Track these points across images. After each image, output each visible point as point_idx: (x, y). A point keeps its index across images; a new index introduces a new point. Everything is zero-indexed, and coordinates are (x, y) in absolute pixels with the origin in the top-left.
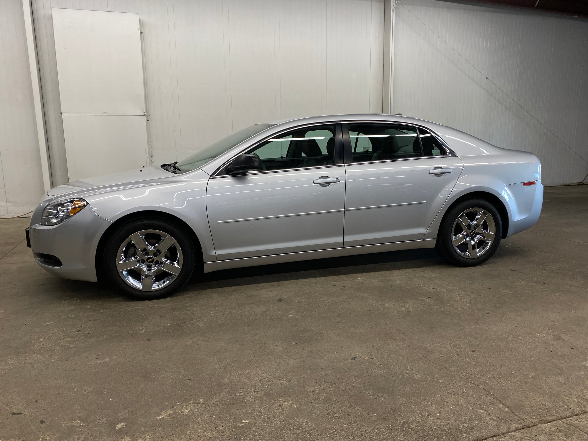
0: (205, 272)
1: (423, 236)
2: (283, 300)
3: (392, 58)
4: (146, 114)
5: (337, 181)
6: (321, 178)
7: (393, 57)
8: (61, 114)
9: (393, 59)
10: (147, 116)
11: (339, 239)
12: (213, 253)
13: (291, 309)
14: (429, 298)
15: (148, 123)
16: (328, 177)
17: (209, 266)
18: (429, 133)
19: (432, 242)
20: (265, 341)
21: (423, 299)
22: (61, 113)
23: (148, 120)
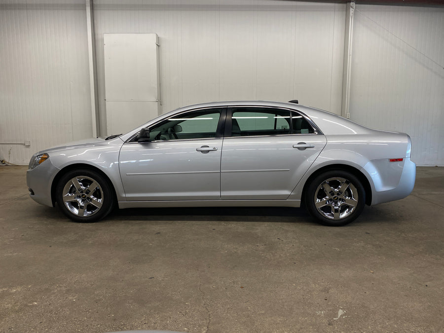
0: (120, 208)
1: (289, 196)
3: (350, 55)
4: (157, 100)
5: (214, 150)
6: (202, 147)
8: (105, 100)
10: (161, 102)
11: (217, 194)
12: (124, 195)
15: (161, 107)
16: (208, 147)
17: (122, 205)
18: (301, 115)
19: (297, 202)
23: (161, 105)
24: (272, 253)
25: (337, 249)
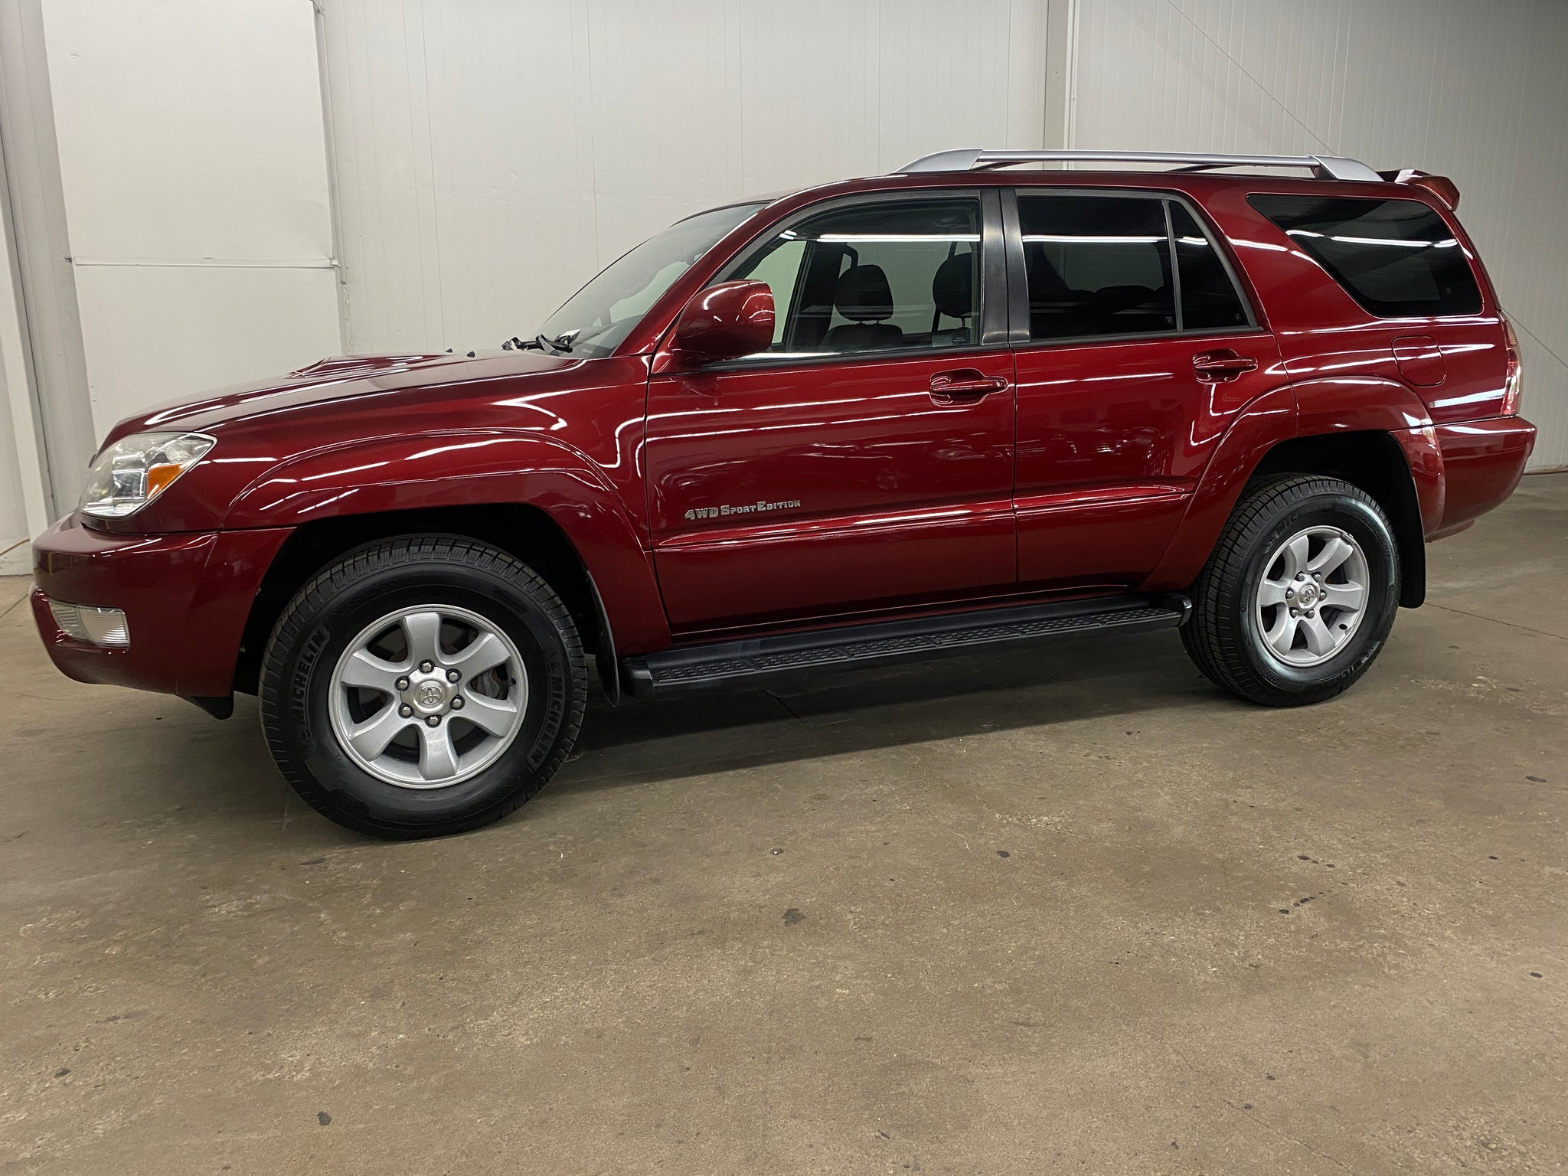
2: (804, 917)
3: (1070, 100)
4: (335, 262)
7: (1074, 95)
8: (71, 262)
9: (1074, 104)
10: (341, 269)
13: (839, 958)
14: (1302, 901)
15: (345, 290)
20: (765, 1124)
21: (1284, 907)
22: (70, 260)
23: (343, 283)
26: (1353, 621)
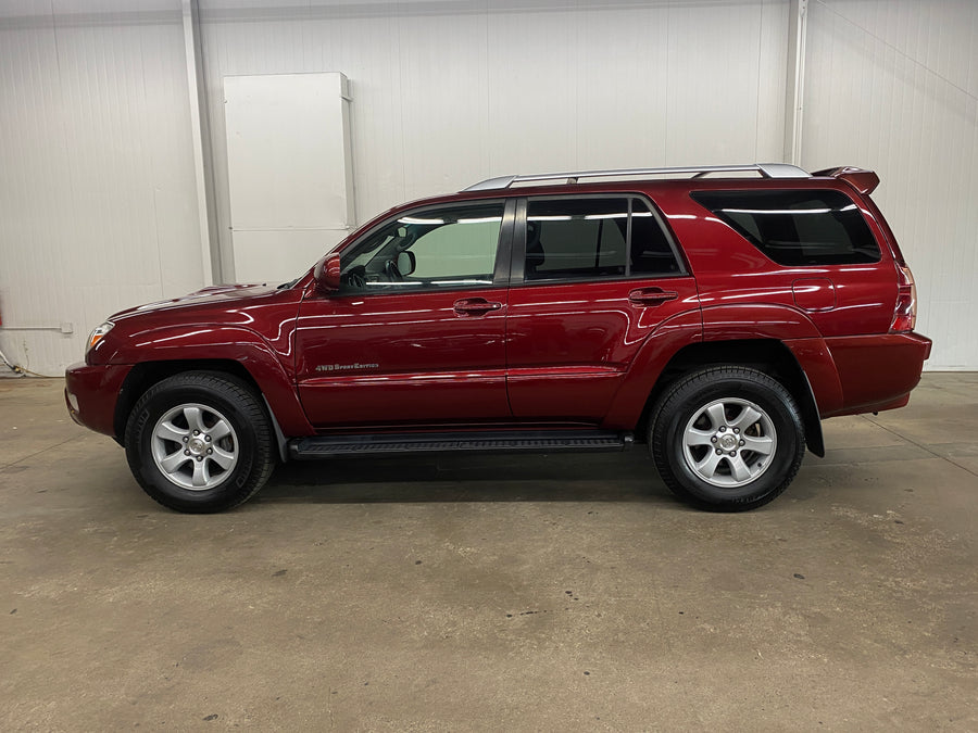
3: (799, 108)
4: (348, 227)
7: (801, 106)
8: (231, 229)
9: (801, 111)
14: (528, 613)
24: (538, 639)
25: (707, 626)
26: (766, 462)
